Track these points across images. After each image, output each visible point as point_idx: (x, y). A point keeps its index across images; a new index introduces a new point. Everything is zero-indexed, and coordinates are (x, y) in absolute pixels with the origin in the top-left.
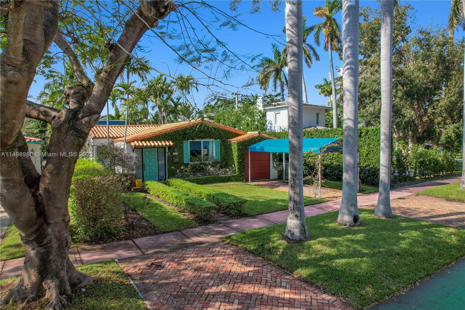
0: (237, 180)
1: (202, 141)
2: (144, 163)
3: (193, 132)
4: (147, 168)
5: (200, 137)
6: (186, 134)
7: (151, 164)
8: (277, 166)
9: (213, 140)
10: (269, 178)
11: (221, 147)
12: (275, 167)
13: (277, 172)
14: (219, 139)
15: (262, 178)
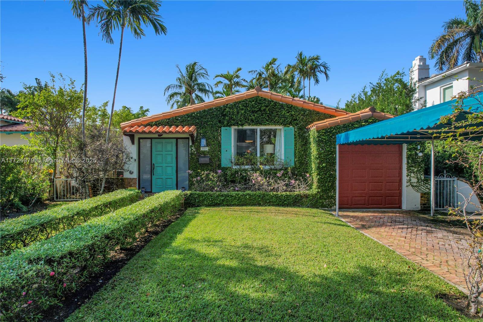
0: (314, 205)
1: (259, 128)
2: (153, 162)
3: (238, 113)
4: (158, 171)
5: (252, 121)
6: (225, 116)
7: (164, 165)
8: (418, 182)
9: (281, 127)
10: (400, 207)
11: (295, 141)
12: (415, 184)
13: (419, 195)
14: (293, 126)
15: (381, 206)
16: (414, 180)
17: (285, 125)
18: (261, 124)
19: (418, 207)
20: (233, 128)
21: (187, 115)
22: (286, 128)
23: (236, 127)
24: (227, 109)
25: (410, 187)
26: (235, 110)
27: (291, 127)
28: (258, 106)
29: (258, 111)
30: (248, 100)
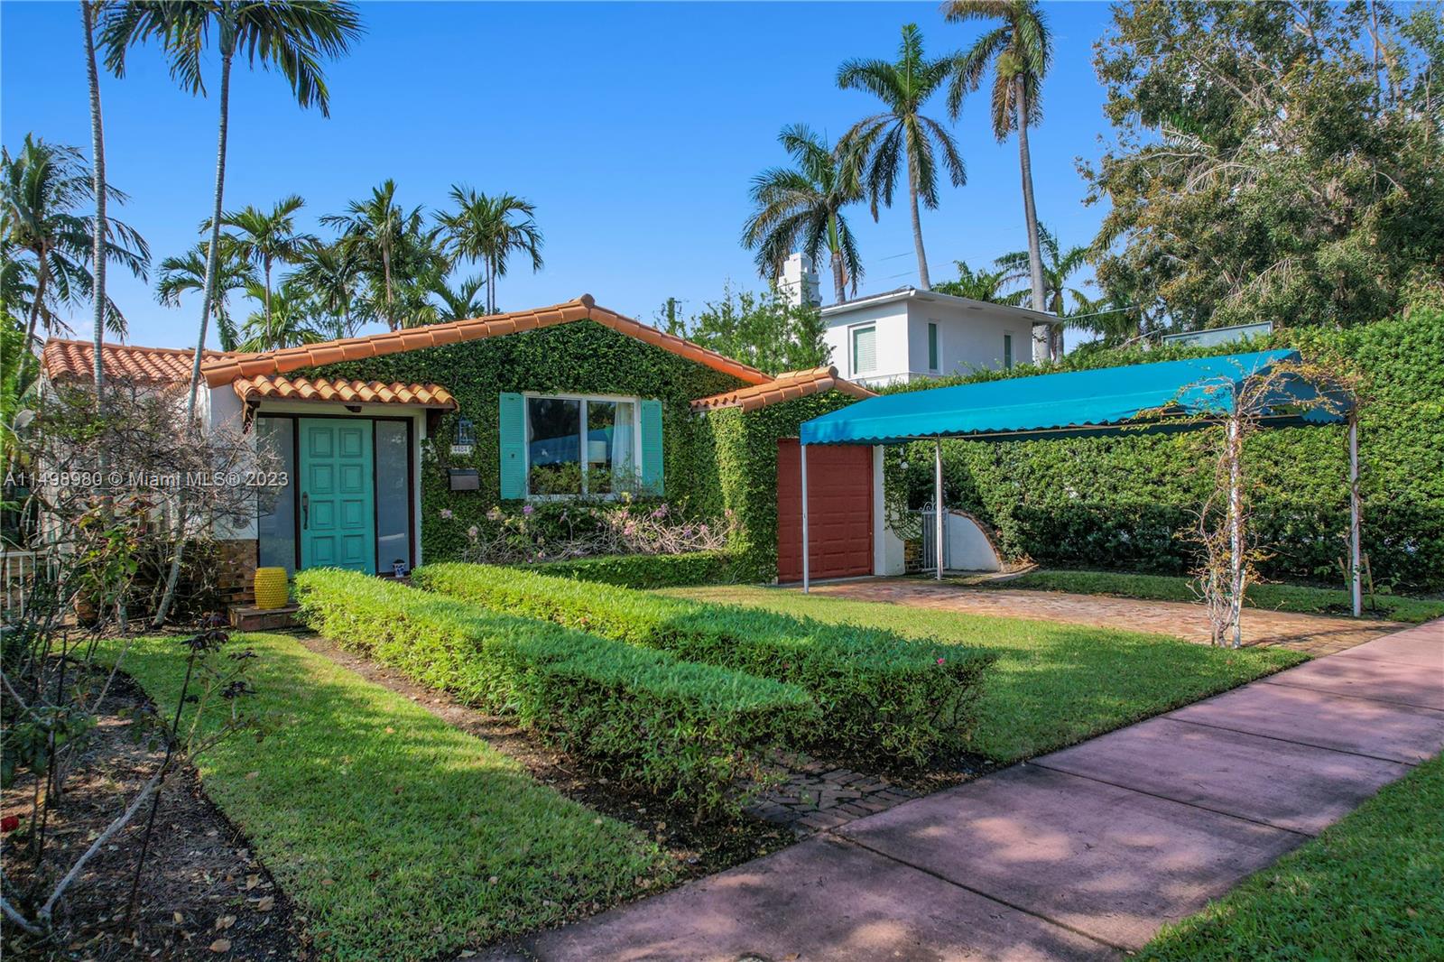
1: (586, 399)
2: (304, 488)
3: (544, 356)
4: (319, 514)
5: (577, 380)
6: (512, 362)
7: (337, 497)
8: (901, 519)
9: (632, 400)
10: (871, 572)
11: (666, 434)
12: (897, 524)
13: (902, 544)
14: (661, 399)
15: (843, 572)
16: (895, 516)
17: (642, 394)
18: (594, 390)
19: (901, 567)
20: (527, 394)
21: (417, 353)
22: (646, 402)
23: (536, 395)
24: (521, 346)
25: (890, 530)
26: (539, 350)
27: (656, 399)
28: (591, 344)
29: (591, 356)
30: (568, 327)
